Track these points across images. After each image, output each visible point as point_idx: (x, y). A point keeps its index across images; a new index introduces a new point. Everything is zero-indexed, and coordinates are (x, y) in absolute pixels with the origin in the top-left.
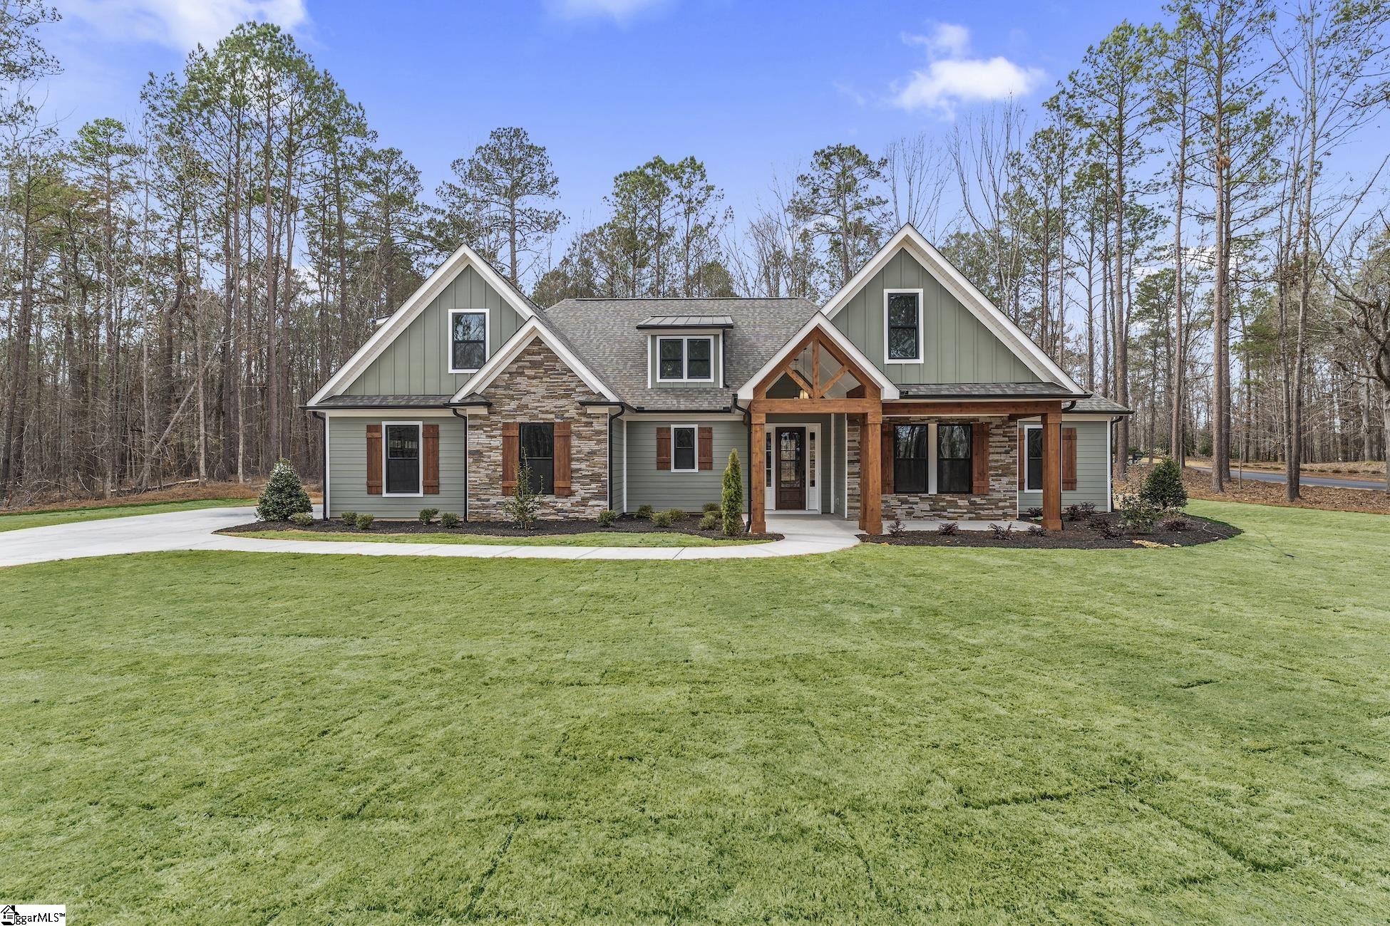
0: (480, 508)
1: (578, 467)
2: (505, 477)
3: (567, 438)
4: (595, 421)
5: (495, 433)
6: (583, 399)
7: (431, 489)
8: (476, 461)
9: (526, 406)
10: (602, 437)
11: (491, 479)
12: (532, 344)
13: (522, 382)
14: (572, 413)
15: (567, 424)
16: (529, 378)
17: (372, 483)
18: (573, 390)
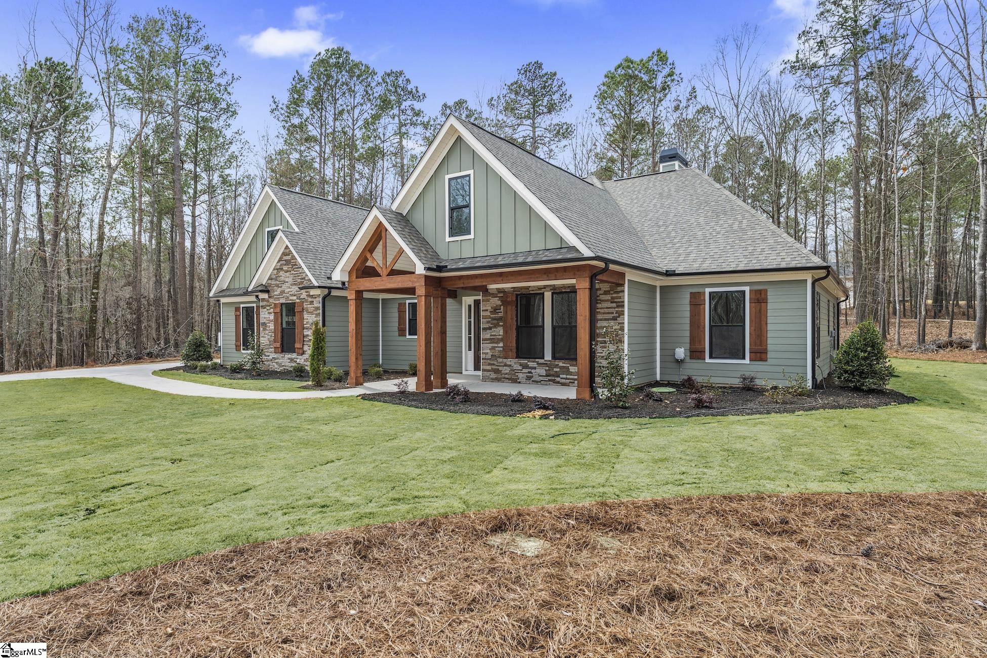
0: (265, 361)
1: (307, 334)
2: (275, 340)
3: (302, 313)
4: (314, 300)
5: (271, 311)
8: (264, 330)
9: (284, 292)
10: (318, 312)
11: (270, 342)
13: (282, 275)
14: (304, 295)
15: (301, 303)
16: (285, 272)
17: (237, 344)
18: (304, 278)
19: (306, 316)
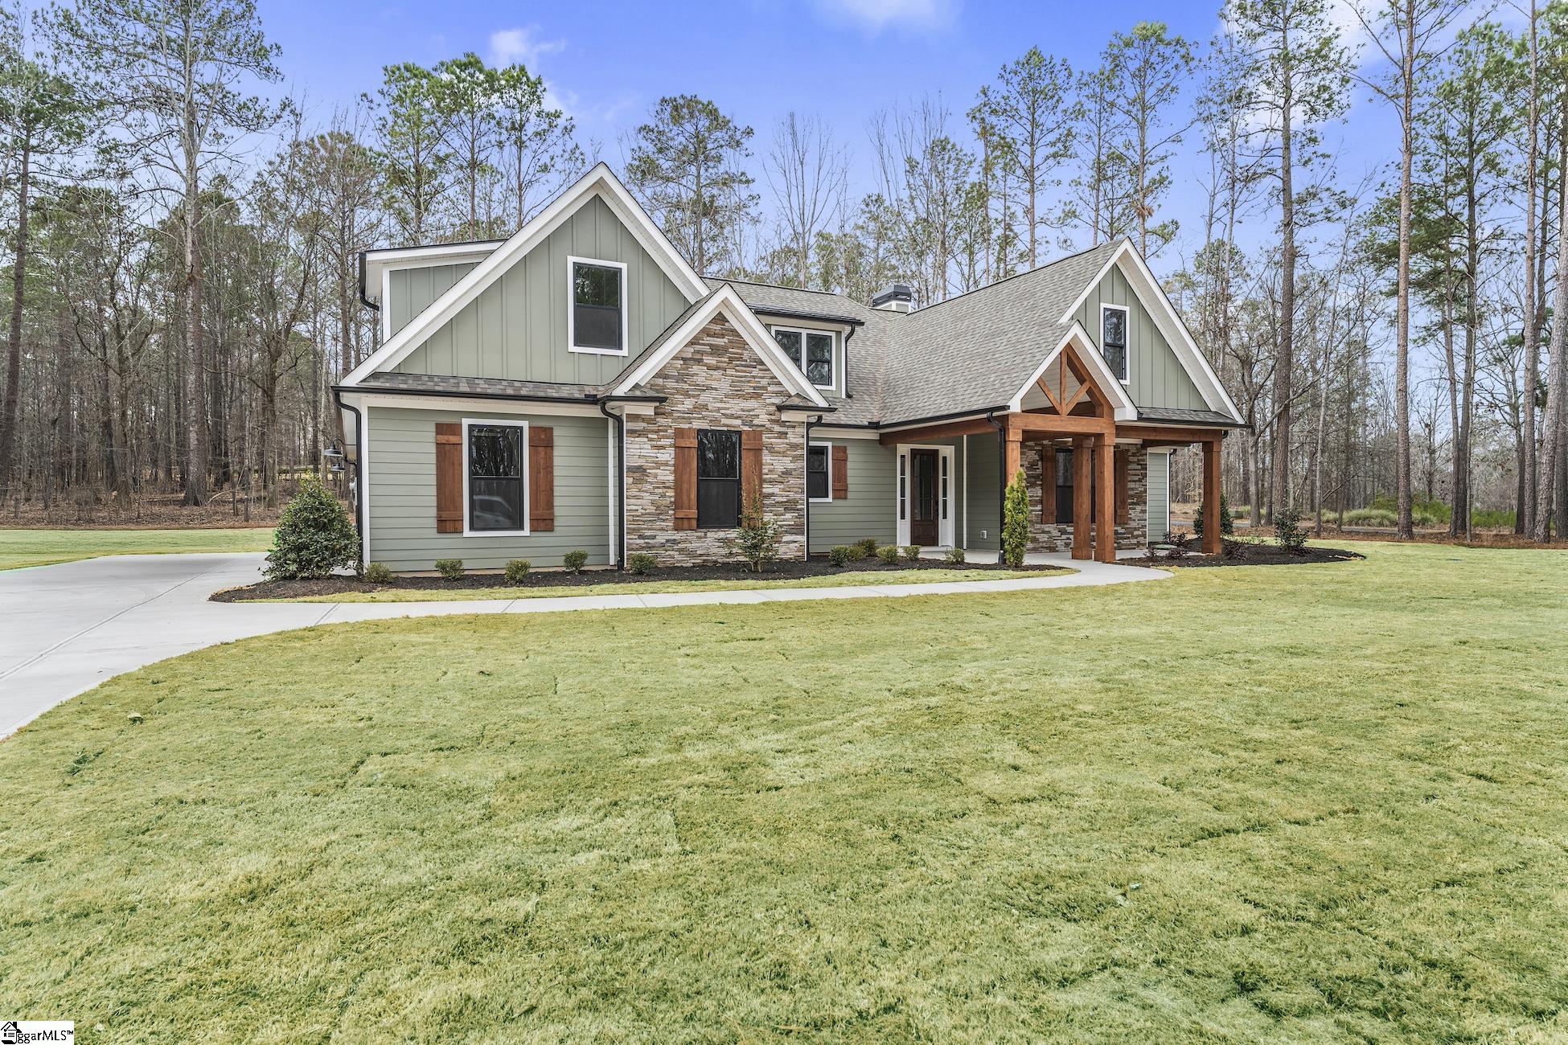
0: (642, 548)
1: (770, 491)
2: (678, 505)
3: (758, 451)
4: (790, 430)
5: (663, 442)
6: (777, 401)
7: (542, 524)
8: (637, 481)
9: (705, 407)
10: (799, 452)
11: (658, 508)
12: (714, 321)
13: (700, 373)
14: (763, 419)
15: (757, 434)
16: (709, 368)
17: (445, 515)
18: (764, 388)
19: (767, 458)
